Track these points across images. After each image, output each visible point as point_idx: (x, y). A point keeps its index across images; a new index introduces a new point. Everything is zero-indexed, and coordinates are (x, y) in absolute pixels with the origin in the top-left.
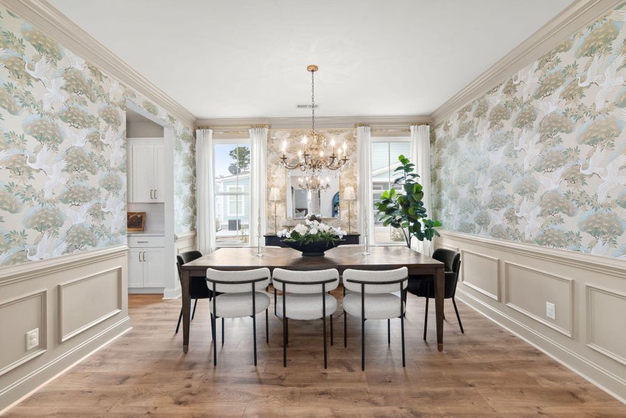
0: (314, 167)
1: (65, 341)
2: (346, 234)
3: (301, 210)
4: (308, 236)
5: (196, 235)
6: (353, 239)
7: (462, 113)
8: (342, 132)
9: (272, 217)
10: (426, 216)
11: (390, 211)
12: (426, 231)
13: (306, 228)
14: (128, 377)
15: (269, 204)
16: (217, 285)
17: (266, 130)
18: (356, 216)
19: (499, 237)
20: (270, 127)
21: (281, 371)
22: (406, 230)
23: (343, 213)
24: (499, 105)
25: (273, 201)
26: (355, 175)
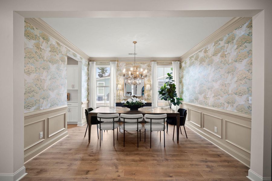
0: (135, 78)
1: (50, 137)
2: (146, 103)
3: (128, 93)
4: (132, 103)
5: (89, 102)
6: (149, 104)
7: (191, 58)
8: (146, 63)
9: (118, 96)
10: (177, 96)
11: (163, 94)
12: (177, 102)
13: (132, 100)
14: (72, 149)
15: (117, 91)
16: (101, 119)
17: (116, 62)
18: (150, 96)
19: (201, 104)
20: (118, 61)
21: (123, 148)
22: (170, 101)
23: (146, 94)
24: (202, 57)
25: (119, 90)
26: (150, 80)
